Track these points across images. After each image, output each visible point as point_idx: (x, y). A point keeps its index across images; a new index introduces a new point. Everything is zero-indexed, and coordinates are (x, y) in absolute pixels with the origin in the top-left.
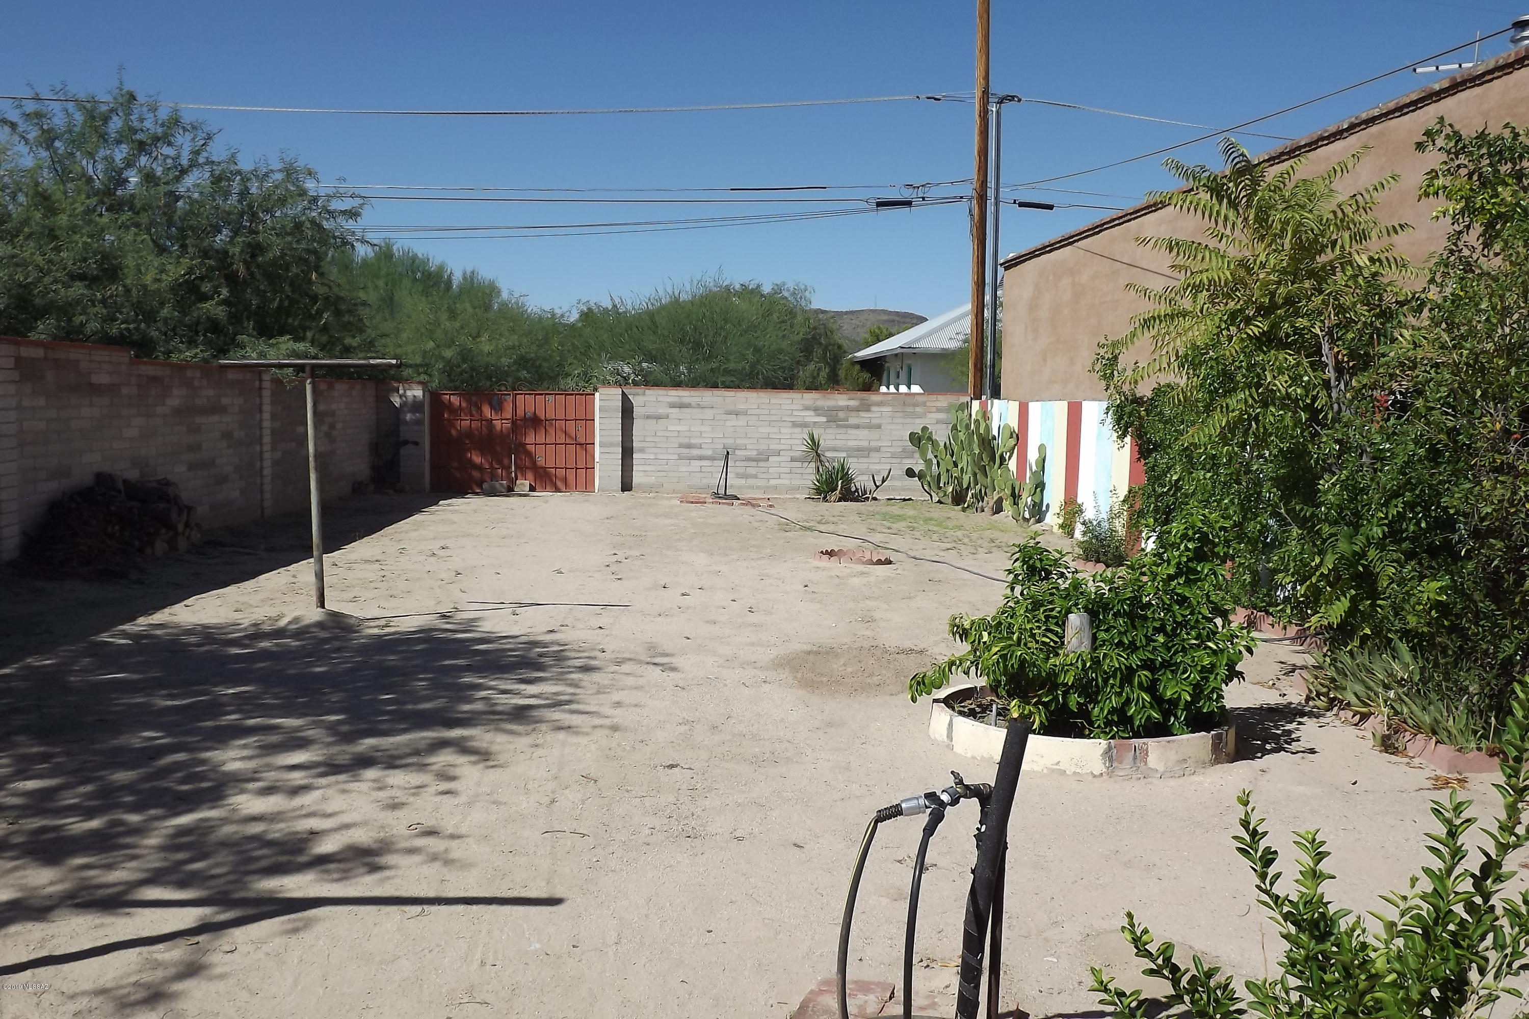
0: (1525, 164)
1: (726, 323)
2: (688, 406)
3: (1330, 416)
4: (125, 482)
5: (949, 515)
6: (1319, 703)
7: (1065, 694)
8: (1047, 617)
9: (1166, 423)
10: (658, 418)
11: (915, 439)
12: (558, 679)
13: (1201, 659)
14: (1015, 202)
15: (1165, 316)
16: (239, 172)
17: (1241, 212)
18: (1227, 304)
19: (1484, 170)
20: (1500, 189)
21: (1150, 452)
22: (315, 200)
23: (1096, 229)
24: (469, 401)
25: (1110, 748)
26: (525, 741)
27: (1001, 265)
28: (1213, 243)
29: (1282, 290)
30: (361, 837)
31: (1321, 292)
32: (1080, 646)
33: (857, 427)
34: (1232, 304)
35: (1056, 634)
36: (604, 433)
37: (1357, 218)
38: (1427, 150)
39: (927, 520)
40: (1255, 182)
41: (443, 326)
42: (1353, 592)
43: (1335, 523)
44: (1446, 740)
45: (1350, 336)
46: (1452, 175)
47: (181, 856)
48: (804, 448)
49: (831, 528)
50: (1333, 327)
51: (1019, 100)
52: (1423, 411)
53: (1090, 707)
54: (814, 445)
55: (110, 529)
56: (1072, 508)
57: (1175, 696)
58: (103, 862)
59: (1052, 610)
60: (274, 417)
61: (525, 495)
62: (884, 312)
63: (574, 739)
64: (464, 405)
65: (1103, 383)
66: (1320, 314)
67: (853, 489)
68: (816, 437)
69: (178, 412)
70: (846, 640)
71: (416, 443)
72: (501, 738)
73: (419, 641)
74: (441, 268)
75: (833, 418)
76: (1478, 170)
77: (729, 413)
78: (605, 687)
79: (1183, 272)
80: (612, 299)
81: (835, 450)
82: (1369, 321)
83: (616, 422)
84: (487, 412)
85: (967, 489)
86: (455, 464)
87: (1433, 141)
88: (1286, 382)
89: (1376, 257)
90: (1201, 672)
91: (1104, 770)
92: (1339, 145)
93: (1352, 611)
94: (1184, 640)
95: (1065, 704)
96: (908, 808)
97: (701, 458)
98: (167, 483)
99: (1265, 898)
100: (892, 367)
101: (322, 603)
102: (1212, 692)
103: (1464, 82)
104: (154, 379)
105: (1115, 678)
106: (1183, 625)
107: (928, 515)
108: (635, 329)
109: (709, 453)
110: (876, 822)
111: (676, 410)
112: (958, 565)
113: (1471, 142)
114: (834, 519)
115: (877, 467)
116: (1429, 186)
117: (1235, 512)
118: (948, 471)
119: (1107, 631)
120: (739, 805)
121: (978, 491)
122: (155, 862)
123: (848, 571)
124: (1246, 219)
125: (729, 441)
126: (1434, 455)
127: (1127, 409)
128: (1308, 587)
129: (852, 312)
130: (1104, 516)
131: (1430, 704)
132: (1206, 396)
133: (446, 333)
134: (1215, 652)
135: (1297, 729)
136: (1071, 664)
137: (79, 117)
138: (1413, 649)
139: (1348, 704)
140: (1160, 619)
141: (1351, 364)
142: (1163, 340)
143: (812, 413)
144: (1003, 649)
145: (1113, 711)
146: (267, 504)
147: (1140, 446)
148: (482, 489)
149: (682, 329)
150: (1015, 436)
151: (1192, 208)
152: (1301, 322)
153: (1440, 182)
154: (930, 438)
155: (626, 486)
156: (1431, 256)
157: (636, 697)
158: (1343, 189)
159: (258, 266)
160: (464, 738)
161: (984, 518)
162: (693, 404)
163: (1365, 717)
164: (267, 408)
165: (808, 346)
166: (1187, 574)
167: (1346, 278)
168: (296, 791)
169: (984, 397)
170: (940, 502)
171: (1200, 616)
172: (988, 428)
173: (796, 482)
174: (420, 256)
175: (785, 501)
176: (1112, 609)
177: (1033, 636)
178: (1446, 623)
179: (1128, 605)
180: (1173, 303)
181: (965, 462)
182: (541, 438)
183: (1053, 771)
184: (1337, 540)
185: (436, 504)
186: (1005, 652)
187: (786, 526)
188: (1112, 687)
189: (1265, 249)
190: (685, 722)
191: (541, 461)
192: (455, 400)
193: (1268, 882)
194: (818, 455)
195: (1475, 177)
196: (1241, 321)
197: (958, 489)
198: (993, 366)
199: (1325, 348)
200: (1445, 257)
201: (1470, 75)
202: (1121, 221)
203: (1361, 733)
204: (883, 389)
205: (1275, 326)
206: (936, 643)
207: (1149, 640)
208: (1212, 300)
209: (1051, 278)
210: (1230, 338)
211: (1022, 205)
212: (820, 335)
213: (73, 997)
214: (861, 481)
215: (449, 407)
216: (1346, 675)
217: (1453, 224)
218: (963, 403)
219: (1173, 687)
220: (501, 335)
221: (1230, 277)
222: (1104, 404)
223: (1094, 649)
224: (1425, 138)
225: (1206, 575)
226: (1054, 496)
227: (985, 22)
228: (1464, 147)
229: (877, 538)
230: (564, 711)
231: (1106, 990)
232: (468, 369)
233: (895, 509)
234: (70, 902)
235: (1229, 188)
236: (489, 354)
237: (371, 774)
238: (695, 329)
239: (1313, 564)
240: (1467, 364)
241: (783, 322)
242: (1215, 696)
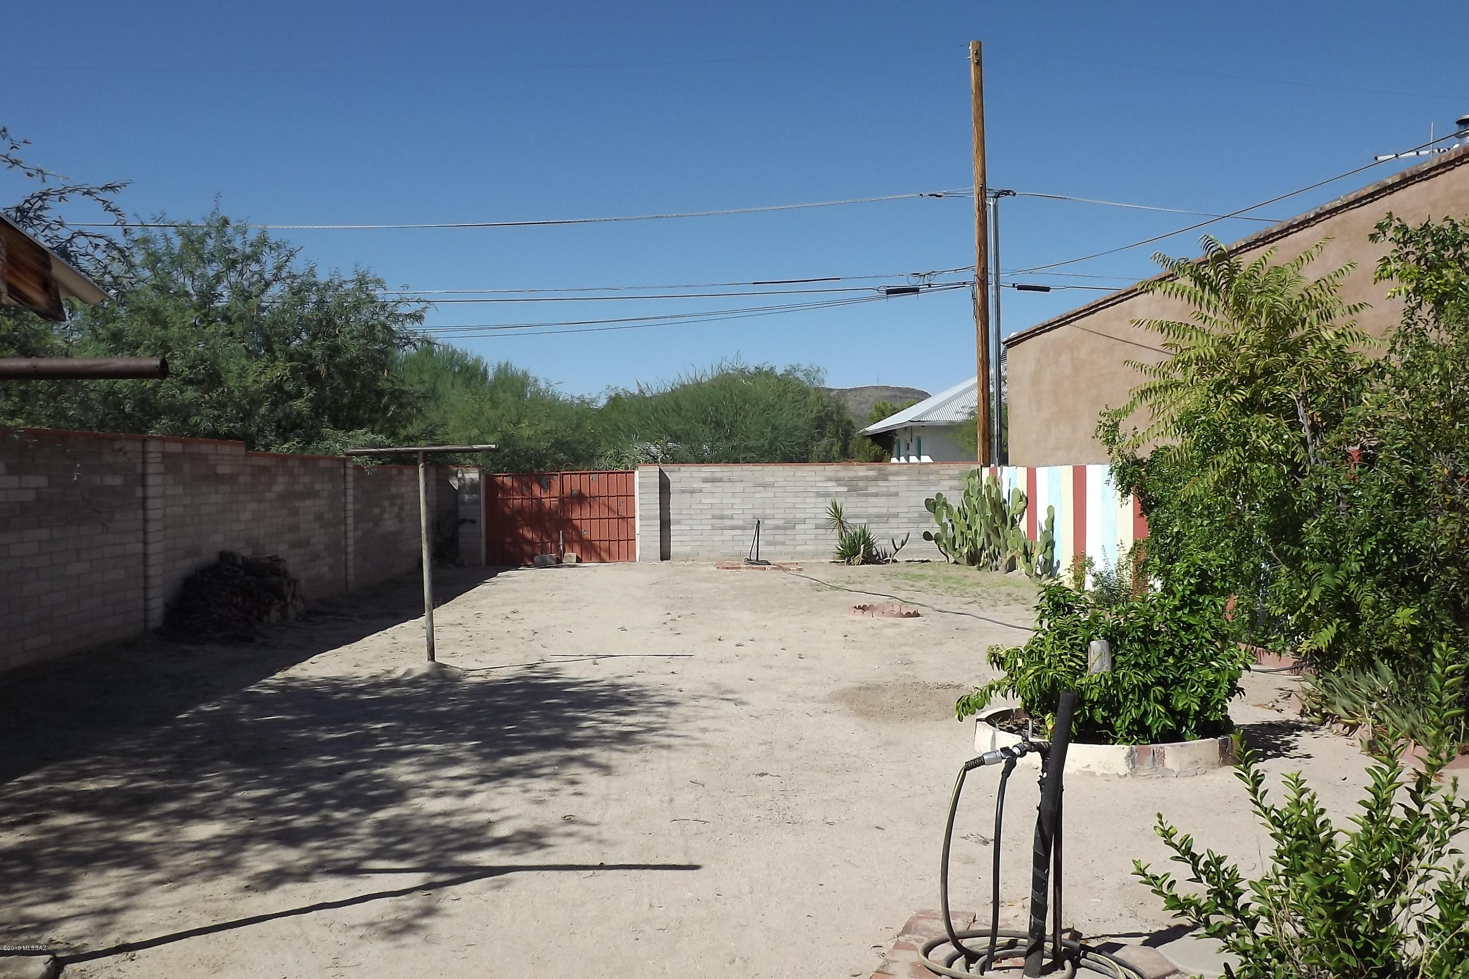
0: (1465, 249)
1: (745, 404)
2: (720, 480)
3: (1308, 469)
4: (243, 558)
5: (967, 574)
6: (1313, 719)
7: (1091, 709)
8: (1072, 645)
9: (1165, 481)
10: (693, 492)
11: (931, 505)
12: (648, 711)
13: (1206, 676)
14: (1014, 286)
15: (1160, 387)
16: (315, 284)
17: (1221, 296)
18: (1213, 376)
19: (1428, 256)
20: (1444, 272)
21: (1151, 508)
22: (384, 307)
23: (1092, 310)
24: (520, 481)
25: (1132, 752)
26: (636, 757)
27: (1004, 343)
28: (1199, 324)
29: (1260, 363)
30: (525, 824)
31: (1294, 363)
32: (1101, 668)
33: (876, 495)
34: (1217, 376)
35: (1081, 659)
36: (643, 507)
37: (1323, 299)
38: (1379, 240)
39: (946, 579)
40: (1232, 270)
41: (486, 414)
42: (1338, 620)
43: (1319, 560)
44: (1423, 742)
45: (1322, 399)
46: (1402, 261)
47: (391, 840)
48: (828, 516)
49: (859, 587)
50: (1306, 393)
51: (1014, 194)
52: (1386, 461)
53: (1112, 720)
54: (837, 512)
55: (235, 600)
56: (1081, 562)
57: (1186, 707)
58: (335, 844)
59: (1076, 638)
60: (356, 500)
61: (574, 566)
62: (887, 388)
63: (674, 755)
64: (515, 485)
65: (1106, 448)
66: (1295, 381)
67: (875, 553)
68: (838, 506)
69: (282, 497)
70: (890, 679)
71: (473, 522)
72: (615, 755)
73: (519, 686)
74: (478, 361)
75: (854, 488)
76: (1424, 256)
77: (759, 486)
78: (691, 717)
79: (1174, 349)
80: (639, 385)
81: (856, 517)
82: (1337, 386)
83: (655, 497)
84: (537, 490)
85: (983, 548)
86: (509, 540)
87: (1384, 233)
88: (1269, 441)
89: (1340, 332)
90: (1206, 686)
91: (1128, 771)
92: (1307, 232)
93: (1339, 637)
94: (1191, 660)
95: (1092, 717)
96: (989, 759)
97: (733, 528)
98: (276, 560)
99: (1258, 809)
100: (903, 439)
101: (432, 657)
102: (1217, 703)
103: (1413, 177)
104: (264, 469)
105: (1134, 694)
106: (1190, 647)
107: (946, 574)
108: (661, 412)
109: (740, 523)
110: (965, 770)
111: (709, 485)
112: (980, 616)
113: (1417, 234)
114: (859, 580)
115: (897, 532)
116: (1383, 271)
117: (1231, 554)
118: (962, 533)
119: (1124, 655)
120: (825, 801)
121: (992, 551)
122: (372, 843)
123: (881, 623)
124: (1226, 303)
125: (758, 512)
126: (1398, 499)
127: (1129, 470)
128: (1298, 617)
129: (856, 389)
130: (1113, 568)
131: (1408, 713)
132: (1200, 453)
133: (489, 420)
134: (1217, 670)
135: (1295, 740)
136: (1095, 683)
137: (177, 242)
138: (1394, 669)
139: (1339, 718)
140: (1169, 643)
141: (1324, 424)
142: (1159, 408)
143: (834, 484)
144: (1036, 671)
145: (1134, 722)
146: (351, 578)
147: (1142, 503)
148: (533, 561)
149: (705, 411)
150: (1024, 499)
151: (1179, 295)
152: (1279, 389)
153: (1393, 266)
154: (945, 504)
155: (665, 556)
156: (1388, 330)
157: (718, 724)
158: (1310, 274)
159: (336, 366)
160: (585, 756)
161: (999, 576)
162: (725, 479)
163: (1353, 728)
164: (350, 492)
165: (821, 423)
166: (1190, 605)
167: (1315, 351)
168: (465, 794)
169: (992, 465)
170: (956, 562)
171: (1204, 640)
172: (999, 492)
173: (821, 548)
174: (459, 350)
175: (811, 565)
176: (1127, 636)
177: (1061, 661)
178: (1421, 645)
179: (1141, 632)
180: (1166, 376)
181: (978, 525)
182: (586, 514)
183: (1084, 773)
184: (1321, 575)
185: (495, 576)
186: (1039, 673)
187: (818, 586)
188: (1131, 702)
189: (1244, 328)
190: (765, 743)
191: (586, 535)
192: (508, 481)
193: (1258, 797)
194: (841, 522)
195: (1422, 263)
196: (1226, 390)
197: (973, 549)
198: (1000, 435)
199: (1301, 411)
200: (1402, 329)
201: (1417, 171)
202: (1114, 301)
203: (1350, 742)
204: (894, 460)
205: (1256, 393)
206: (970, 680)
207: (1161, 661)
208: (1201, 372)
209: (1051, 354)
210: (1218, 404)
211: (1020, 288)
212: (832, 412)
213: (353, 927)
214: (882, 545)
215: (502, 487)
216: (1335, 692)
217: (1406, 302)
218: (974, 471)
219: (1183, 700)
220: (539, 421)
221: (1214, 353)
222: (1107, 468)
223: (1114, 670)
224: (1377, 230)
225: (1207, 606)
226: (1064, 554)
227: (980, 127)
228: (1411, 237)
229: (903, 595)
230: (661, 735)
231: (1144, 875)
232: (509, 454)
233: (916, 570)
234: (321, 870)
235: (1210, 277)
236: (529, 438)
237: (516, 782)
238: (717, 410)
239: (1301, 597)
240: (1419, 421)
241: (797, 401)
242: (1220, 707)
